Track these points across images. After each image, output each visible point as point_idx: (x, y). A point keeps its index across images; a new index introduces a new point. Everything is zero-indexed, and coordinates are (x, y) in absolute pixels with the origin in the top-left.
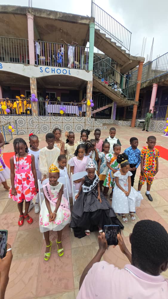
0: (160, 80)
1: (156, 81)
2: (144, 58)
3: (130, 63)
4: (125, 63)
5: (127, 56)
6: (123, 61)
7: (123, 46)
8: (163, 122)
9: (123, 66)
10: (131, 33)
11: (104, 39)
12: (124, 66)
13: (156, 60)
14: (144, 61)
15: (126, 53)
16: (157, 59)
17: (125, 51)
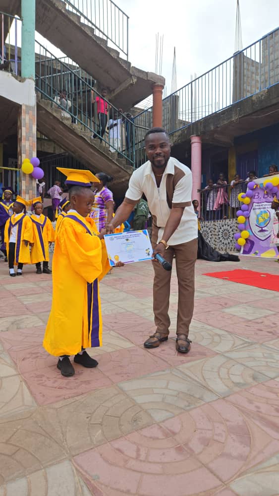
0: (204, 127)
1: (197, 132)
2: (163, 77)
3: (132, 85)
4: (119, 83)
5: (124, 66)
6: (113, 79)
7: (111, 40)
8: (229, 223)
9: (114, 90)
10: (128, 18)
11: (60, 11)
12: (117, 91)
13: (190, 85)
14: (165, 84)
15: (121, 58)
16: (191, 83)
17: (118, 53)
